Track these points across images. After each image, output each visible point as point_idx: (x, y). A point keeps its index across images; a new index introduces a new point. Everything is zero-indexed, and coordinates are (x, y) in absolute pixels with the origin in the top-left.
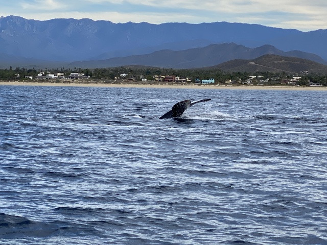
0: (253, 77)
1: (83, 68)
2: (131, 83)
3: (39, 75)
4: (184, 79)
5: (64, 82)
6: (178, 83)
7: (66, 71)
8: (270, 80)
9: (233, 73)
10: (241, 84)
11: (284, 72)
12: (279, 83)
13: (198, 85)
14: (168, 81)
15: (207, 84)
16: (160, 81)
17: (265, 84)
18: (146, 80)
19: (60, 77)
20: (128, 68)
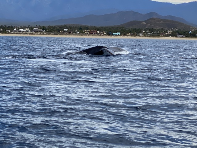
0: (144, 31)
1: (41, 26)
2: (70, 35)
3: (14, 29)
4: (102, 33)
5: (30, 34)
6: (98, 35)
7: (31, 27)
8: (154, 33)
9: (132, 29)
10: (136, 35)
11: (162, 29)
12: (159, 35)
13: (110, 36)
14: (93, 33)
15: (116, 36)
16: (88, 33)
17: (151, 36)
18: (79, 33)
19: (27, 31)
20: (68, 26)
